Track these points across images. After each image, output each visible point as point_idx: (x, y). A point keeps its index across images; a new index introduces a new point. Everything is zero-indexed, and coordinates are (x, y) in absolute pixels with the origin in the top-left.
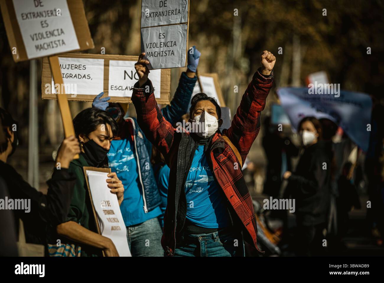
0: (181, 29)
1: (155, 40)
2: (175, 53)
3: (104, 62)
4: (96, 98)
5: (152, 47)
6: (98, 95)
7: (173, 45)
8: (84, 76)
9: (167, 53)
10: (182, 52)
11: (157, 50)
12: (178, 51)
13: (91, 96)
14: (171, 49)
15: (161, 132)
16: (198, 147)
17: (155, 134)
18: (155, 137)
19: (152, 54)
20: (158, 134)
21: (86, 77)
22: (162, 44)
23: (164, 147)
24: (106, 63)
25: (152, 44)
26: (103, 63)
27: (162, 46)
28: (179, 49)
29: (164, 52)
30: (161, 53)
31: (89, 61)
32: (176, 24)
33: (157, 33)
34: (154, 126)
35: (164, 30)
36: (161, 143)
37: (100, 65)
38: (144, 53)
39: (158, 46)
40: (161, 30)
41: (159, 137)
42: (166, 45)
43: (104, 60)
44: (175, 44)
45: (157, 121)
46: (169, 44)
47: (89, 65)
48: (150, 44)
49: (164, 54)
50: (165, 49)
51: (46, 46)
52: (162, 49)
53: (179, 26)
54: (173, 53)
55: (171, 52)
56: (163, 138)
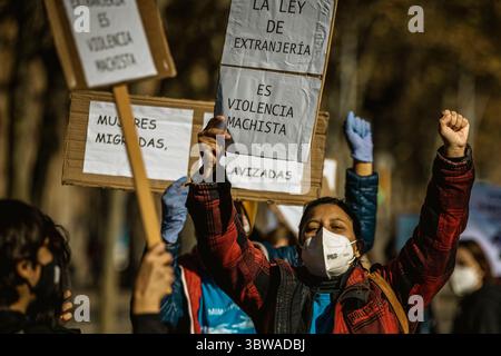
0: (307, 85)
1: (250, 95)
2: (289, 130)
3: (194, 115)
4: (171, 186)
5: (240, 107)
6: (175, 182)
7: (285, 114)
8: (152, 142)
9: (272, 127)
10: (303, 131)
11: (251, 116)
12: (295, 129)
13: (162, 182)
14: (281, 120)
15: (245, 269)
16: (318, 296)
17: (235, 274)
18: (235, 280)
19: (238, 123)
20: (240, 273)
21: (156, 143)
22: (264, 106)
23: (253, 299)
24: (198, 119)
25: (241, 103)
26: (191, 118)
27: (263, 110)
28: (297, 126)
29: (264, 124)
30: (259, 124)
31: (162, 112)
32: (298, 74)
33: (254, 82)
34: (231, 258)
35: (271, 80)
36: (247, 290)
37: (186, 121)
38: (223, 118)
39: (255, 108)
40: (263, 78)
41: (242, 280)
42: (270, 109)
43: (192, 111)
44: (291, 112)
45: (237, 247)
46: (278, 110)
47: (162, 120)
48: (236, 102)
49: (264, 128)
50: (269, 118)
51: (110, 65)
52: (261, 117)
53: (303, 78)
54: (283, 130)
55: (279, 128)
56: (249, 281)
